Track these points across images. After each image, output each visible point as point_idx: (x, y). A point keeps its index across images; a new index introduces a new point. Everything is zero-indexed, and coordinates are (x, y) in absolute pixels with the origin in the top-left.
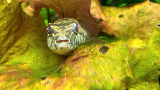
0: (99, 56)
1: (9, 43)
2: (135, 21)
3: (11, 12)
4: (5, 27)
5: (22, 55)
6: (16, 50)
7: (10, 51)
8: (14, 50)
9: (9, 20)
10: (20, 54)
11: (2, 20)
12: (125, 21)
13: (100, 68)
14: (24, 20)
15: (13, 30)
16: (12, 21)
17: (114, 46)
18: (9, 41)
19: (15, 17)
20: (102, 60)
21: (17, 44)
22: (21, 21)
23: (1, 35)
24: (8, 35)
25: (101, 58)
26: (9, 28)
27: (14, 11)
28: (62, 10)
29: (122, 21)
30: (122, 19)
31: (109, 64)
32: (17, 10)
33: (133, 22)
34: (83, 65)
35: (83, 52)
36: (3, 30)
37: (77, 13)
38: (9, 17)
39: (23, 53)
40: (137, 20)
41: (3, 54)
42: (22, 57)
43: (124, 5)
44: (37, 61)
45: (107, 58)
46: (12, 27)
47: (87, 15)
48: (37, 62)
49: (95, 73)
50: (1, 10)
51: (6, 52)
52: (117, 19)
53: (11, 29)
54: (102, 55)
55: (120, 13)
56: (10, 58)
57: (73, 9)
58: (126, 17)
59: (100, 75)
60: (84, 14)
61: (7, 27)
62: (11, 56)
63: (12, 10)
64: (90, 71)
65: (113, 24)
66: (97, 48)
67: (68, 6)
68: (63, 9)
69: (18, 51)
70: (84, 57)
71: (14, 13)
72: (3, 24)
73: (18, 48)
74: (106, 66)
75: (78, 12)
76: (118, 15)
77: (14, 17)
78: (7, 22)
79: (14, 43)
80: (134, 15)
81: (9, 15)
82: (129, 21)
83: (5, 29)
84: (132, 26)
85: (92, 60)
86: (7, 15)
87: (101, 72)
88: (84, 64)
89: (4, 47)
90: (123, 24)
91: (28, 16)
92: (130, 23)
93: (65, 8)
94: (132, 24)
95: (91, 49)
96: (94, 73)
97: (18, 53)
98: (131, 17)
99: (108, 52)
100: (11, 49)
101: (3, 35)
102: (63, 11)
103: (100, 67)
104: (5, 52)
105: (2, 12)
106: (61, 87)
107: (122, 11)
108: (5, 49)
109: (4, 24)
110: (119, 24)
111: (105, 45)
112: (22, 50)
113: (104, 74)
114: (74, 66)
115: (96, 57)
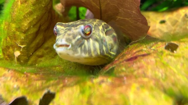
0: (167, 55)
1: (38, 44)
2: (181, 28)
3: (42, 6)
4: (34, 23)
5: (53, 59)
6: (45, 52)
7: (39, 53)
8: (43, 52)
9: (39, 15)
10: (49, 57)
11: (32, 15)
12: (167, 28)
13: (170, 69)
14: (54, 19)
15: (42, 28)
16: (42, 17)
17: (185, 42)
18: (37, 41)
19: (46, 13)
20: (172, 59)
21: (46, 45)
22: (51, 19)
23: (30, 32)
24: (37, 33)
25: (170, 57)
26: (38, 25)
27: (45, 5)
28: (100, 8)
29: (164, 28)
30: (163, 25)
31: (183, 65)
32: (48, 5)
33: (178, 28)
34: (145, 65)
35: (141, 51)
36: (32, 27)
37: (119, 10)
38: (39, 12)
39: (53, 56)
40: (184, 27)
41: (31, 55)
42: (53, 61)
43: (165, 9)
44: (70, 66)
45: (179, 56)
46: (41, 24)
47: (132, 12)
48: (71, 68)
49: (166, 75)
50: (31, 3)
51: (34, 53)
52: (158, 26)
53: (40, 27)
54: (171, 53)
55: (161, 19)
56: (38, 61)
57: (114, 6)
58: (168, 23)
59: (172, 77)
60: (129, 11)
61: (37, 23)
62: (40, 59)
63: (44, 3)
64: (159, 71)
65: (154, 30)
66: (160, 45)
67: (108, 2)
68: (101, 5)
69: (47, 53)
70: (144, 55)
71: (45, 7)
72: (32, 19)
73: (47, 51)
74: (179, 67)
75: (121, 9)
76: (158, 21)
77: (44, 12)
78: (37, 18)
79: (43, 44)
80: (180, 20)
81: (39, 9)
82: (173, 28)
83: (34, 26)
84: (178, 33)
85: (158, 59)
86: (37, 10)
87: (174, 74)
88: (148, 63)
89: (32, 48)
90: (165, 30)
91: (58, 15)
92: (175, 30)
93: (105, 4)
94: (177, 31)
95: (151, 47)
96: (164, 75)
97: (47, 56)
98: (175, 23)
99: (178, 50)
100: (40, 50)
101: (32, 32)
102: (102, 8)
103: (171, 67)
104: (32, 54)
105: (32, 5)
106: (124, 87)
107: (163, 16)
108: (33, 50)
109: (34, 19)
110: (160, 31)
111: (172, 42)
112: (53, 52)
113: (178, 77)
114: (133, 66)
115: (162, 55)
